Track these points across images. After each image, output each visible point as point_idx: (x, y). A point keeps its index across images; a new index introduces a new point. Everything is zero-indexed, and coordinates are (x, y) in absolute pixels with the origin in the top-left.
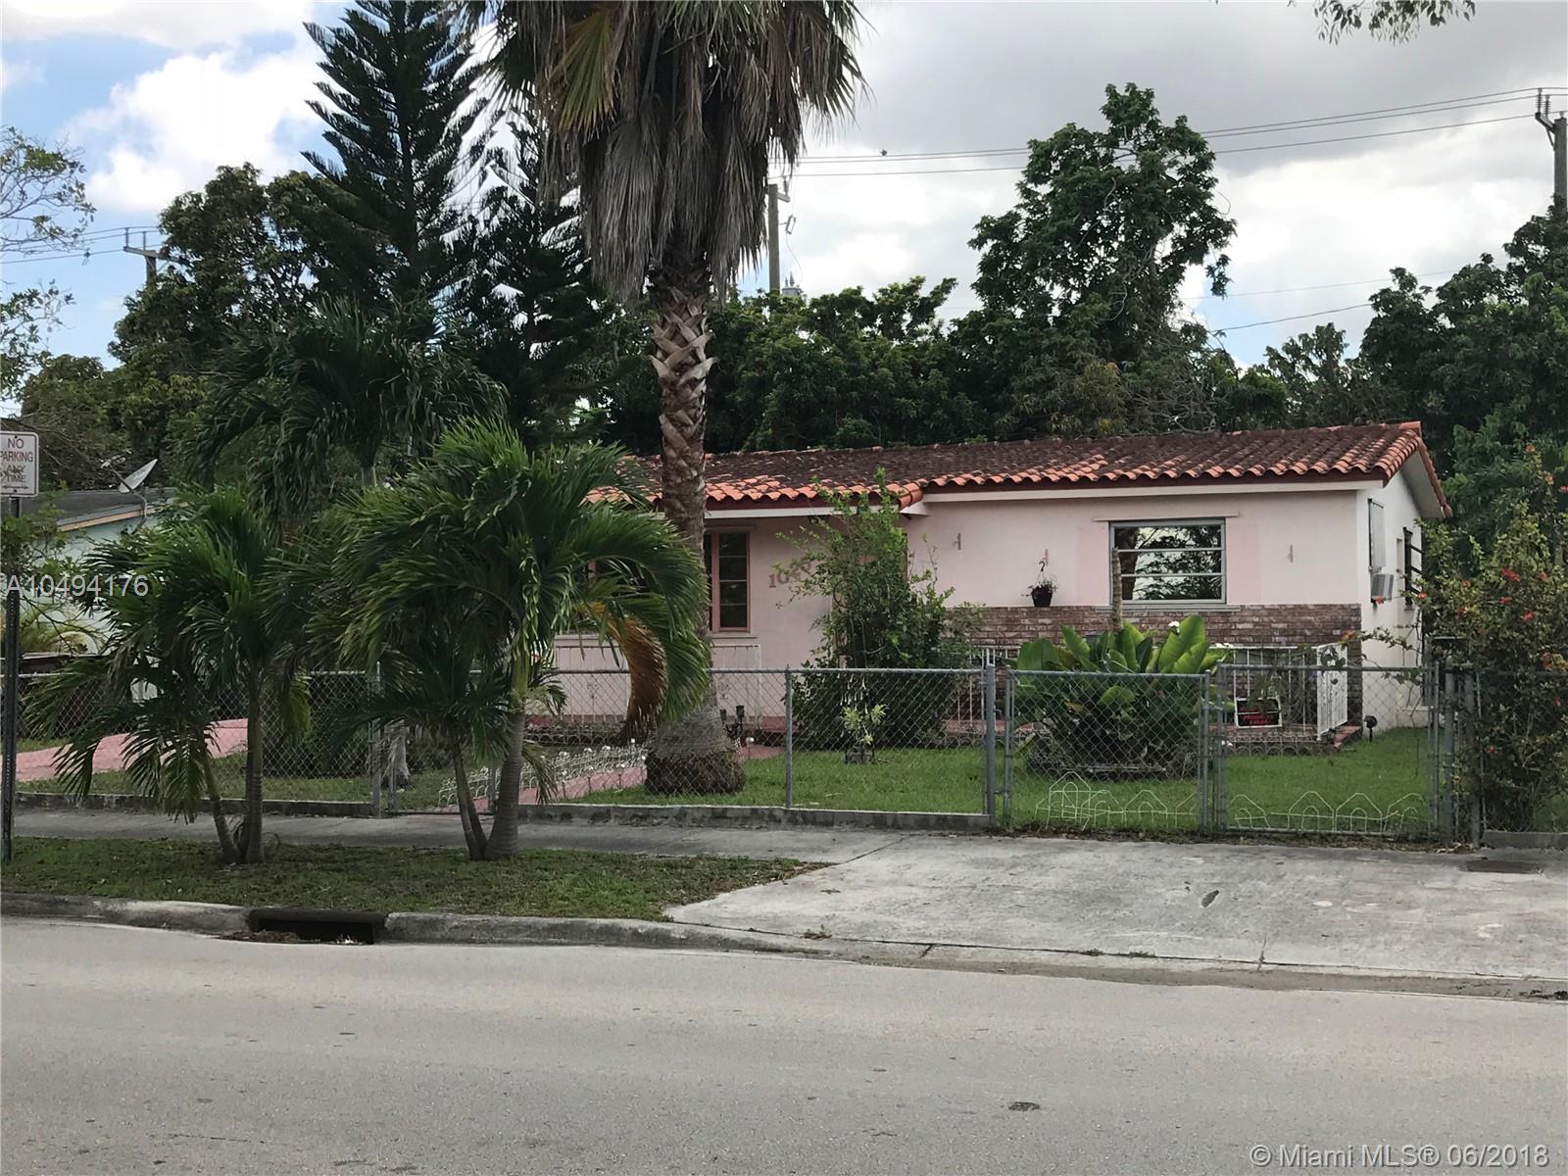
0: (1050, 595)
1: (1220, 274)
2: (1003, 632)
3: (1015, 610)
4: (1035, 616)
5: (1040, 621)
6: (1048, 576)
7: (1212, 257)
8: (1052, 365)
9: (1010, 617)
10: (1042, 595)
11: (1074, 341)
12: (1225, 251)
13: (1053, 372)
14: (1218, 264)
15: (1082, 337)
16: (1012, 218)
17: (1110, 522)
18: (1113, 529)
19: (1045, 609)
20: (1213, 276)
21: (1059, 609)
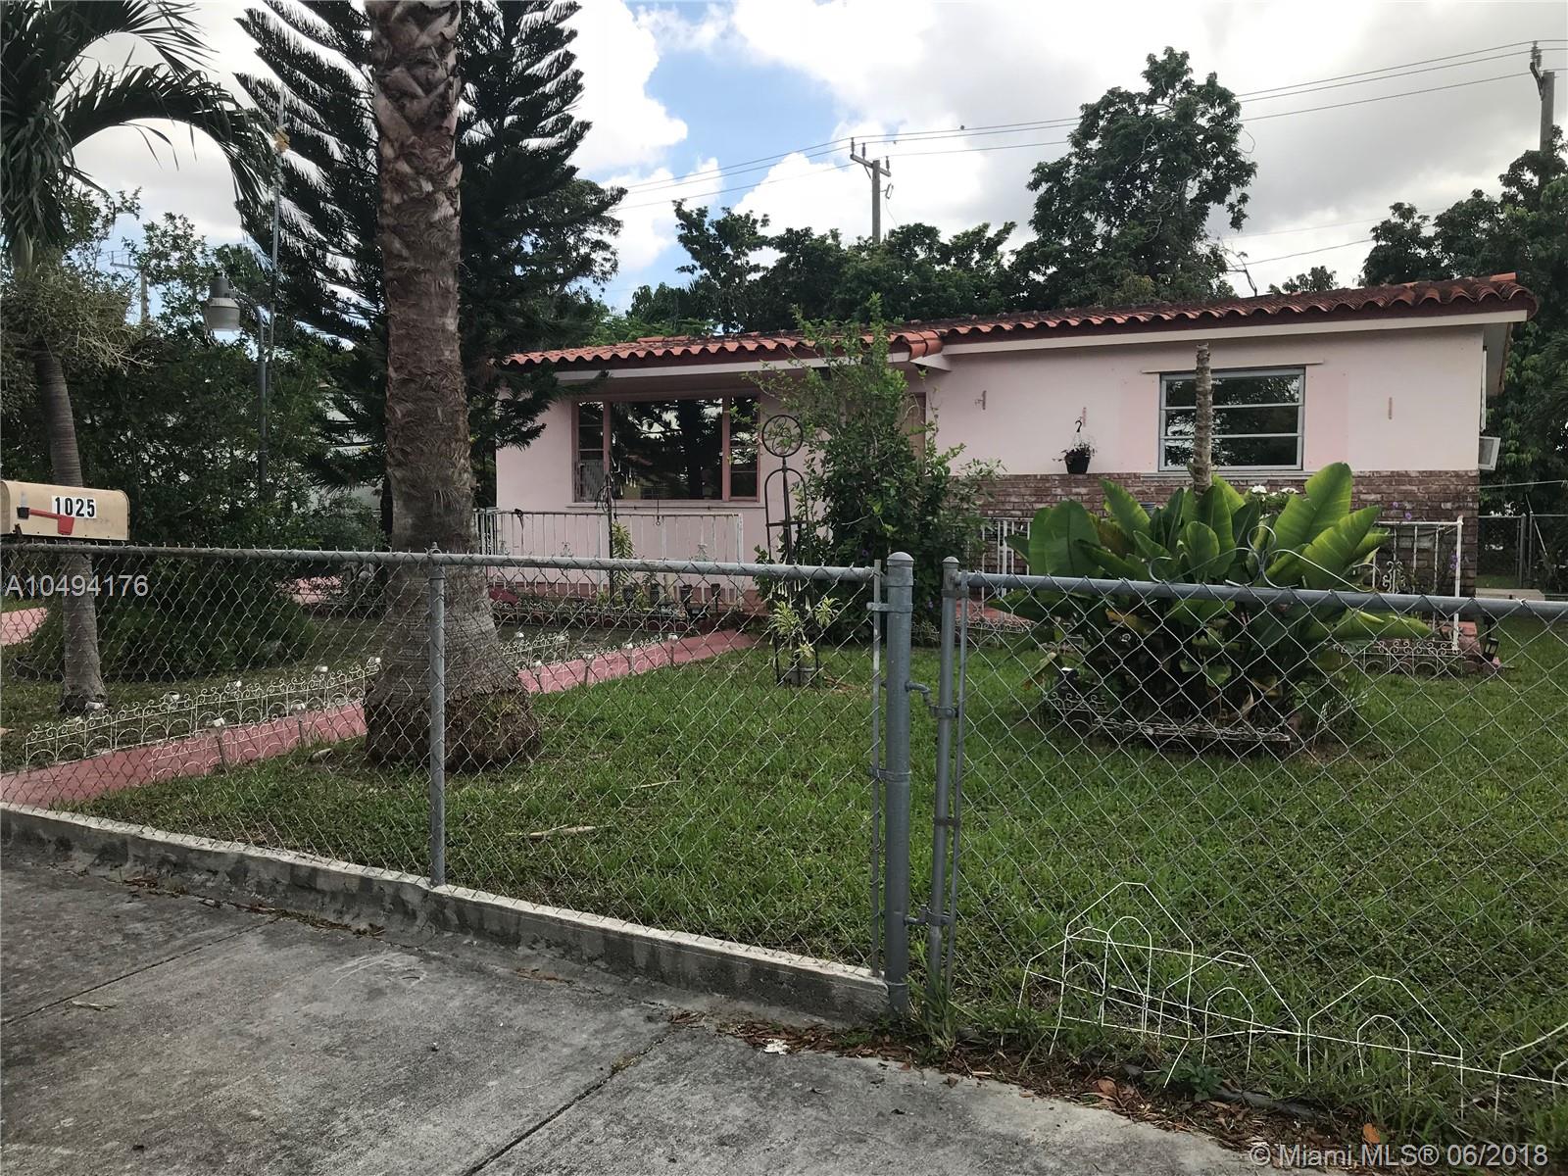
0: (1087, 460)
1: (1240, 210)
2: (1031, 503)
3: (1045, 478)
4: (1069, 486)
5: (1075, 490)
6: (1084, 438)
7: (1233, 197)
8: (1094, 282)
9: (1040, 485)
10: (1078, 460)
11: (1114, 261)
12: (1246, 190)
13: (1095, 288)
14: (1239, 201)
15: (1121, 258)
16: (1064, 164)
17: (1162, 374)
18: (1164, 383)
19: (1081, 477)
20: (1233, 212)
21: (1095, 476)
